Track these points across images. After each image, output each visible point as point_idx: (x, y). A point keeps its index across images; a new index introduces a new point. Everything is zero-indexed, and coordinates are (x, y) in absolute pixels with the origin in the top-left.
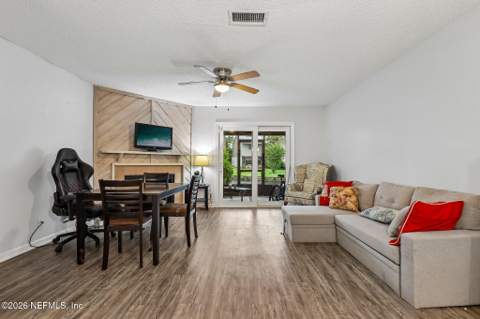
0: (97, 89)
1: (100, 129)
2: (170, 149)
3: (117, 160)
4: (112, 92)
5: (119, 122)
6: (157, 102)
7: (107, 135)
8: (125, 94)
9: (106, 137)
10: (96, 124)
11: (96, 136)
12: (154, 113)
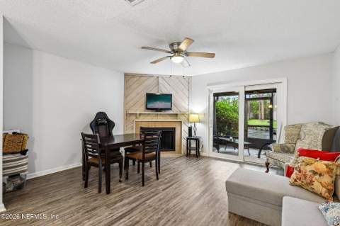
0: (126, 75)
1: (128, 99)
2: (171, 109)
3: (137, 118)
4: (134, 76)
5: (138, 94)
6: (162, 78)
7: (132, 102)
8: (142, 76)
9: (131, 104)
10: (126, 96)
11: (126, 103)
12: (160, 85)
